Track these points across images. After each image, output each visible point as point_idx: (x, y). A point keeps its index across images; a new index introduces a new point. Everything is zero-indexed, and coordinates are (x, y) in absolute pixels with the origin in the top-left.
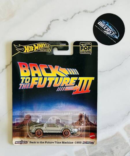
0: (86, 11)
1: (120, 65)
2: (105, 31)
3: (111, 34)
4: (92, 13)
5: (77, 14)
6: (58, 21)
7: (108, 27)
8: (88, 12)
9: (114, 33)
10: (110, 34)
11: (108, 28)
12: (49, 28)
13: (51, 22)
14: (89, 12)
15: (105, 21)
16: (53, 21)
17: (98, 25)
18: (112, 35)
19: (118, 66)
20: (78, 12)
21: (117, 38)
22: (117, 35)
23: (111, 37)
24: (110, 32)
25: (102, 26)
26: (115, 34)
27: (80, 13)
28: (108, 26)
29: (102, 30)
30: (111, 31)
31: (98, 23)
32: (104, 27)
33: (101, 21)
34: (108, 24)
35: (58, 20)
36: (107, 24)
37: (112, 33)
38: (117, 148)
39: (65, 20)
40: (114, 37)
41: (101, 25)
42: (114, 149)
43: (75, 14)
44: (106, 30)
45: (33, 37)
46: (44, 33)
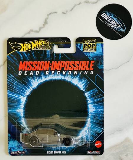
0: (87, 2)
1: (128, 62)
3: (116, 27)
4: (94, 4)
5: (78, 6)
6: (56, 14)
7: (113, 20)
8: (89, 3)
9: (120, 26)
12: (46, 22)
13: (48, 15)
14: (91, 3)
15: (109, 13)
16: (50, 14)
17: (102, 18)
18: (118, 28)
19: (125, 63)
20: (78, 3)
21: (123, 31)
22: (123, 28)
24: (115, 25)
26: (121, 27)
27: (80, 4)
28: (113, 18)
30: (117, 24)
31: (102, 15)
33: (105, 13)
34: (113, 16)
36: (111, 15)
37: (118, 26)
38: (127, 155)
39: (63, 13)
40: (120, 30)
42: (123, 156)
43: (75, 6)
44: (111, 23)
45: (29, 33)
46: (40, 28)
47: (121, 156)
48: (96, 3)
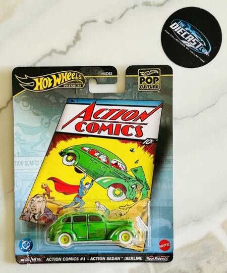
0: (147, 4)
1: (214, 105)
2: (184, 42)
4: (159, 8)
5: (132, 10)
6: (95, 23)
7: (190, 34)
8: (151, 5)
9: (201, 44)
10: (194, 47)
11: (191, 36)
12: (77, 38)
13: (82, 25)
14: (154, 5)
16: (85, 23)
17: (171, 31)
18: (198, 49)
20: (132, 6)
21: (206, 53)
22: (207, 48)
23: (195, 52)
24: (193, 43)
25: (178, 32)
26: (204, 46)
27: (136, 8)
28: (191, 31)
29: (178, 39)
30: (196, 41)
31: (171, 26)
32: (181, 34)
33: (177, 23)
34: (190, 27)
35: (94, 21)
37: (198, 44)
38: (208, 262)
39: (107, 22)
40: (201, 51)
41: (176, 30)
42: (202, 263)
43: (127, 10)
44: (186, 39)
45: (50, 54)
46: (68, 47)
47: (198, 262)
48: (162, 5)
